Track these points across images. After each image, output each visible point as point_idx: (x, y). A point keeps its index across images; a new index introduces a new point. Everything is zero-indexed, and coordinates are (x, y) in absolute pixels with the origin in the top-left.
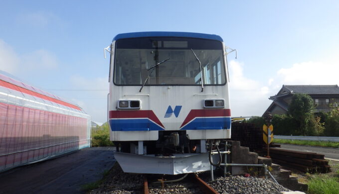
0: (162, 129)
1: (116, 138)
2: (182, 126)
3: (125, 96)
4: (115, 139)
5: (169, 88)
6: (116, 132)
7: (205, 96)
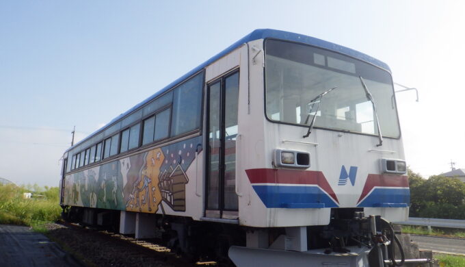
0: (336, 206)
1: (272, 222)
2: (360, 200)
3: (283, 142)
4: (270, 223)
5: (339, 136)
6: (273, 209)
7: (381, 153)
